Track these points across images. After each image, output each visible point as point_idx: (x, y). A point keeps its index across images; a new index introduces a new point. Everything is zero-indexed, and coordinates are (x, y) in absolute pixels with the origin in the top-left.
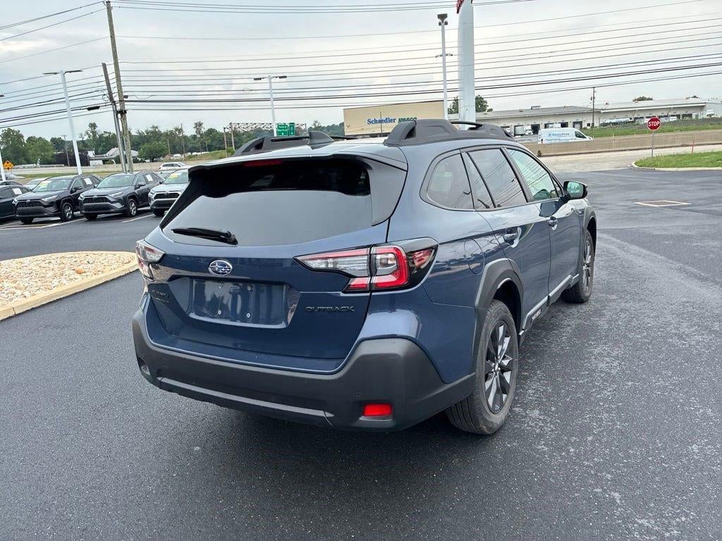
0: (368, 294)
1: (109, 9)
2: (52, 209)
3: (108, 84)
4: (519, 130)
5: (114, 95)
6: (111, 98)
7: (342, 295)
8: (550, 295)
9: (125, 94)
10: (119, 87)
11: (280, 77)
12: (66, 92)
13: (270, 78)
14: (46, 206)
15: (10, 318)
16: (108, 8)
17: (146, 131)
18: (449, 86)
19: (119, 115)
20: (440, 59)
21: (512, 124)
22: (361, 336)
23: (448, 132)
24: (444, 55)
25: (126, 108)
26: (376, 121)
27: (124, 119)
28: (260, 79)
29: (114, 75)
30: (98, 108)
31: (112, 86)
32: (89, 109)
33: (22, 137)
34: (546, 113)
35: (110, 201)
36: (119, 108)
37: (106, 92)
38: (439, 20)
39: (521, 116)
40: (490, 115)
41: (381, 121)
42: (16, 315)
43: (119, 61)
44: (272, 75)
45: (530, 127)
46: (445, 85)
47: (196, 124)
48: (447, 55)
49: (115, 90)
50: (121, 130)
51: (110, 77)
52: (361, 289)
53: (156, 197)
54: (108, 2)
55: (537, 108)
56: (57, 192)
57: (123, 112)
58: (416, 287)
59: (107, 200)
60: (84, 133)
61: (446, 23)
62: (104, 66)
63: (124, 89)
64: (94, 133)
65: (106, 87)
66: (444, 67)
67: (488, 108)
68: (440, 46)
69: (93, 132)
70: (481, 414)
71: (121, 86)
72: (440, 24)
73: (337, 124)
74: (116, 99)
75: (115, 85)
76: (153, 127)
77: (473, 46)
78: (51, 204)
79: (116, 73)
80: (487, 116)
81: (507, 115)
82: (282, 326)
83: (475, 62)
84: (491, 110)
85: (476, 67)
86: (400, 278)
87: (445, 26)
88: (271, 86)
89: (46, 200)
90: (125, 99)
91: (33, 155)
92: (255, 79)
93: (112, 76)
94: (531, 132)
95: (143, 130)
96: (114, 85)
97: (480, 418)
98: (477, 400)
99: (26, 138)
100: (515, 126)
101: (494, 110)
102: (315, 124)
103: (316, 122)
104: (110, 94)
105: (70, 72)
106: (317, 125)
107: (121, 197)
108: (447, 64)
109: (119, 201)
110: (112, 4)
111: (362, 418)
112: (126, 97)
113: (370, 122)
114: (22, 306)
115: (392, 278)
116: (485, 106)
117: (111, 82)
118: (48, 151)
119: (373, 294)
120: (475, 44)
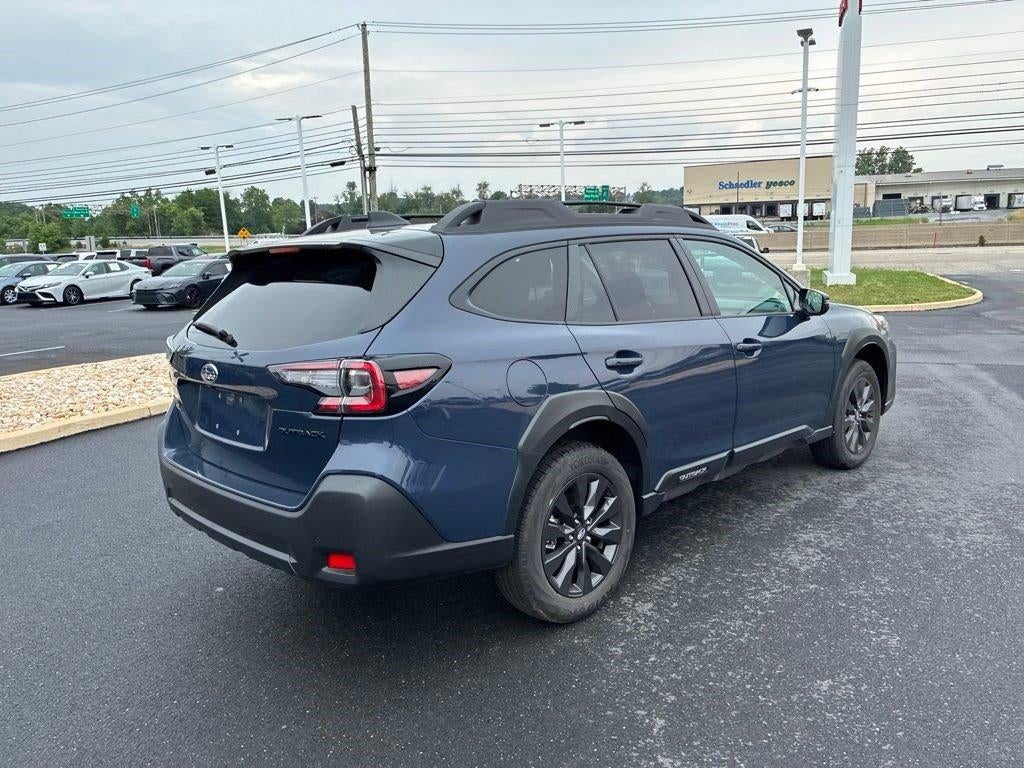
0: (339, 418)
1: (365, 34)
3: (357, 133)
4: (964, 203)
5: (363, 147)
6: (359, 151)
7: (314, 417)
8: (736, 450)
9: (376, 146)
10: (370, 136)
11: (576, 123)
12: (301, 143)
13: (562, 124)
15: (143, 419)
16: (363, 33)
17: (416, 194)
18: (809, 137)
19: (368, 173)
20: (799, 96)
21: (952, 193)
22: (329, 467)
23: (554, 217)
24: (806, 90)
25: (377, 163)
26: (731, 186)
27: (373, 178)
28: (548, 125)
29: (365, 121)
30: (343, 163)
31: (361, 135)
32: (333, 165)
33: (267, 198)
34: (1012, 176)
36: (367, 164)
37: (354, 143)
38: (801, 39)
39: (970, 180)
40: (915, 178)
41: (738, 186)
42: (151, 417)
43: (372, 103)
44: (564, 120)
45: (982, 199)
46: (804, 135)
47: (480, 185)
48: (809, 90)
49: (364, 141)
50: (369, 192)
51: (360, 123)
52: (330, 411)
54: (364, 25)
55: (998, 168)
57: (372, 170)
58: (401, 414)
60: (340, 195)
61: (813, 43)
62: (354, 109)
63: (376, 139)
64: (352, 195)
65: (354, 137)
66: (804, 107)
67: (915, 167)
68: (800, 76)
69: (350, 193)
70: (532, 592)
71: (372, 136)
72: (802, 43)
73: (677, 187)
74: (366, 152)
75: (366, 134)
76: (425, 188)
77: (857, 74)
79: (368, 119)
80: (910, 179)
81: (947, 178)
82: (260, 449)
83: (860, 99)
84: (919, 170)
85: (860, 107)
86: (373, 402)
87: (811, 48)
88: (562, 134)
90: (376, 152)
91: (277, 221)
92: (541, 126)
93: (362, 122)
94: (983, 205)
95: (412, 192)
96: (364, 134)
97: (531, 597)
98: (525, 571)
99: (271, 200)
100: (957, 196)
101: (925, 170)
102: (642, 188)
103: (645, 185)
104: (359, 145)
105: (308, 118)
106: (646, 188)
108: (809, 104)
110: (368, 28)
111: (325, 569)
112: (378, 149)
113: (722, 186)
114: (160, 406)
115: (362, 401)
116: (911, 164)
117: (361, 130)
118: (295, 217)
119: (345, 418)
120: (861, 72)
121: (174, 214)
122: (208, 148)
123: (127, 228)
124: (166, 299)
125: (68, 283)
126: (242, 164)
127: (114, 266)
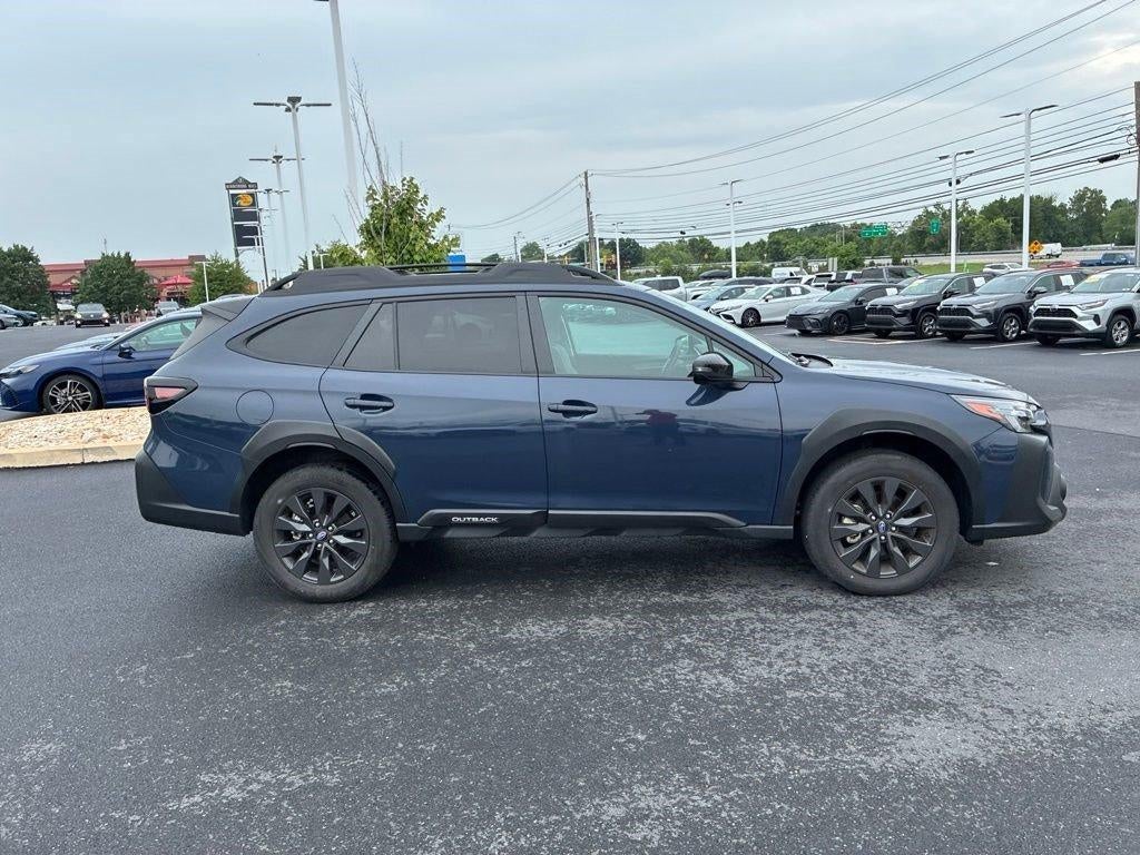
2: (905, 321)
8: (551, 512)
14: (897, 316)
30: (1116, 157)
32: (1102, 161)
35: (971, 315)
53: (1037, 314)
56: (913, 297)
59: (969, 313)
78: (904, 313)
89: (899, 307)
107: (991, 309)
109: (986, 315)
121: (979, 227)
122: (946, 157)
123: (926, 245)
124: (811, 324)
125: (749, 306)
126: (992, 169)
127: (796, 290)
